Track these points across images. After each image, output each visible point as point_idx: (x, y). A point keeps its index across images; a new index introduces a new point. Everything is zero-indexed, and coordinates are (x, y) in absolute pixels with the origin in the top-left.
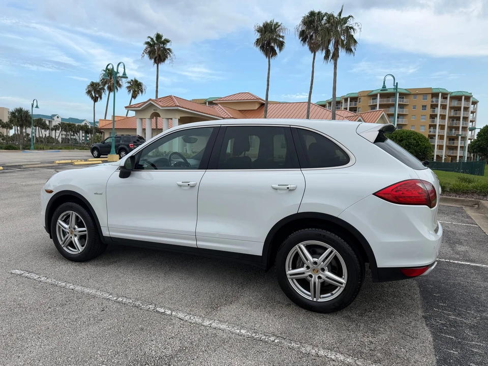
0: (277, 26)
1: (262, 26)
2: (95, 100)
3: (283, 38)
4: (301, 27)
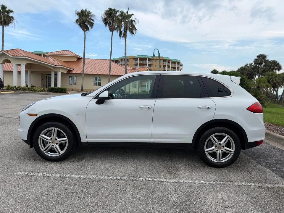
0: (89, 12)
1: (80, 11)
3: (93, 21)
4: (104, 16)
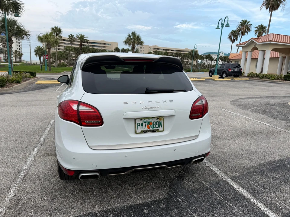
2: (233, 41)
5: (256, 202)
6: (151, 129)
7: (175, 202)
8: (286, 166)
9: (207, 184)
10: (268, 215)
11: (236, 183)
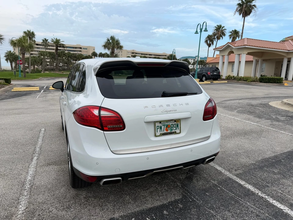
2: (209, 45)
5: (263, 195)
6: (169, 131)
7: (191, 201)
8: (281, 161)
9: (216, 183)
10: (277, 207)
11: (242, 179)
